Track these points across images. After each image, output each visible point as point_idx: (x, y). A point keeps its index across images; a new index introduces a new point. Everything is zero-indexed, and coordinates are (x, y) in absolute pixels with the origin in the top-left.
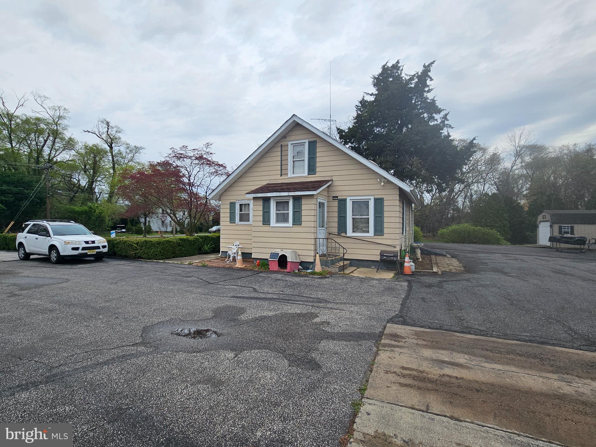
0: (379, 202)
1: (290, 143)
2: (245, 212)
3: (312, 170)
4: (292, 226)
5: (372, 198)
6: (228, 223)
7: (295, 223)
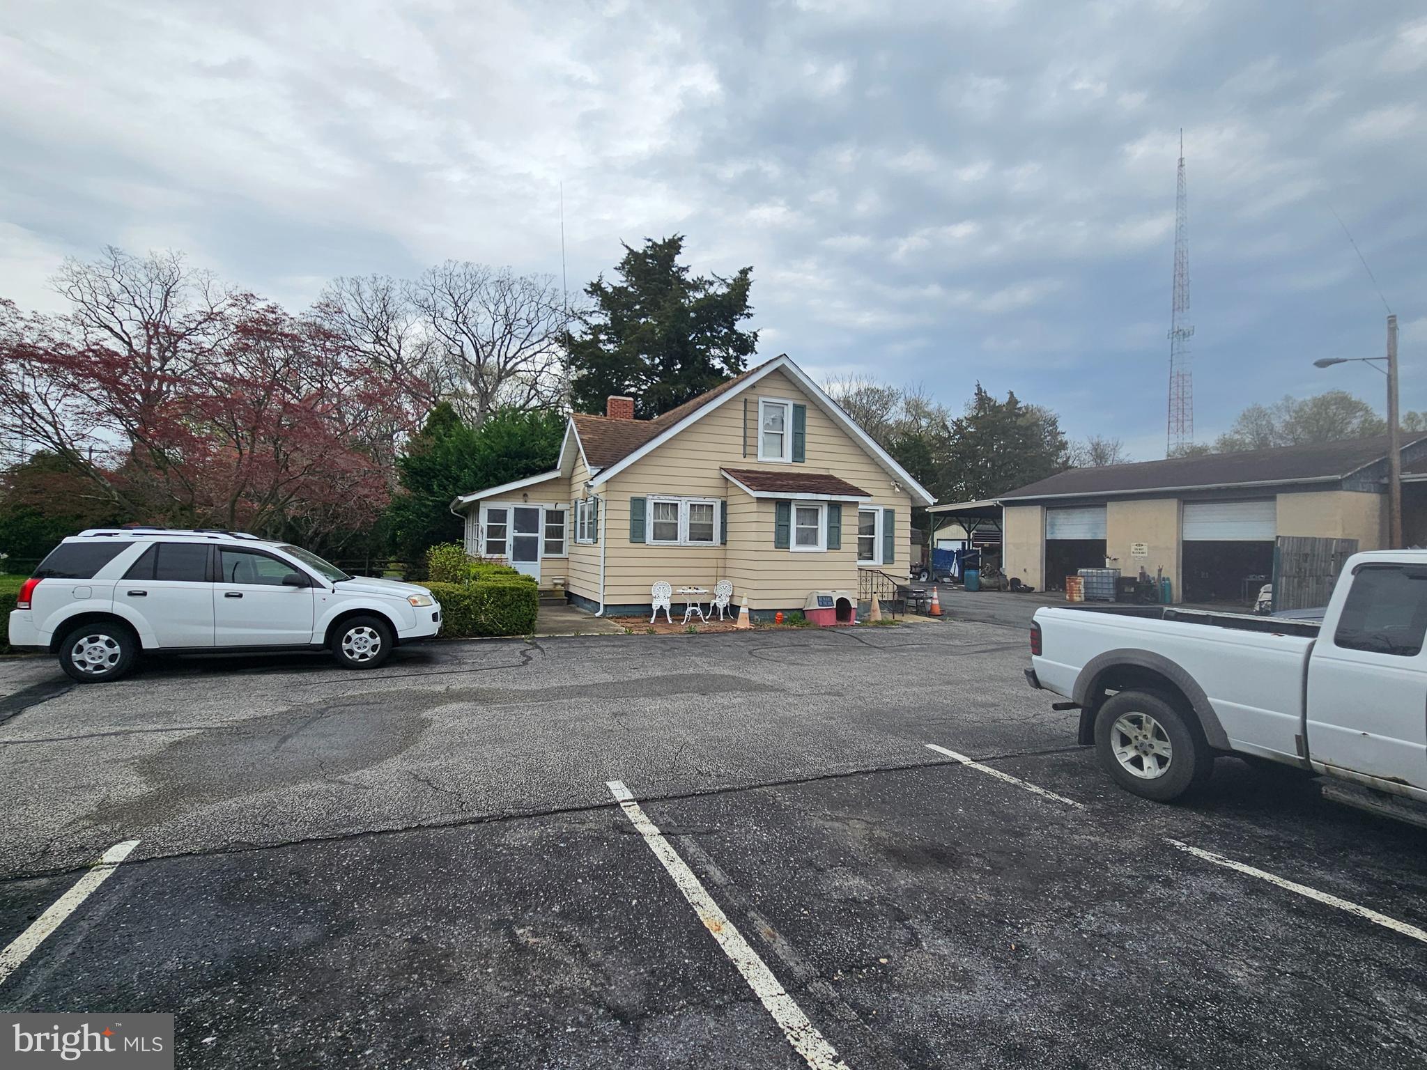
0: (889, 514)
1: (761, 399)
2: (664, 521)
3: (799, 454)
4: (826, 550)
5: (881, 509)
6: (627, 543)
7: (831, 546)
